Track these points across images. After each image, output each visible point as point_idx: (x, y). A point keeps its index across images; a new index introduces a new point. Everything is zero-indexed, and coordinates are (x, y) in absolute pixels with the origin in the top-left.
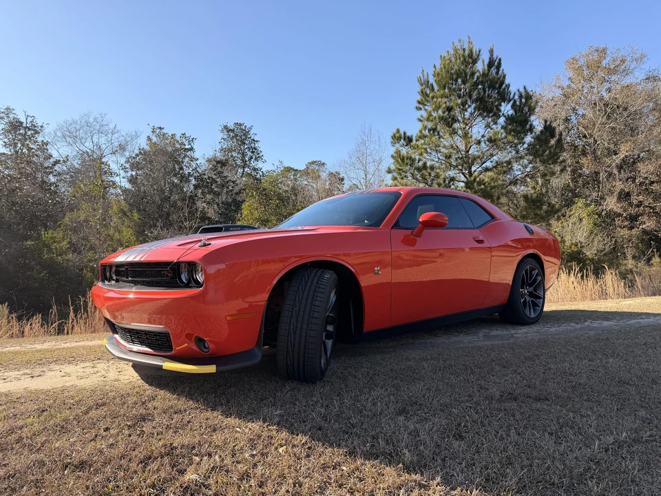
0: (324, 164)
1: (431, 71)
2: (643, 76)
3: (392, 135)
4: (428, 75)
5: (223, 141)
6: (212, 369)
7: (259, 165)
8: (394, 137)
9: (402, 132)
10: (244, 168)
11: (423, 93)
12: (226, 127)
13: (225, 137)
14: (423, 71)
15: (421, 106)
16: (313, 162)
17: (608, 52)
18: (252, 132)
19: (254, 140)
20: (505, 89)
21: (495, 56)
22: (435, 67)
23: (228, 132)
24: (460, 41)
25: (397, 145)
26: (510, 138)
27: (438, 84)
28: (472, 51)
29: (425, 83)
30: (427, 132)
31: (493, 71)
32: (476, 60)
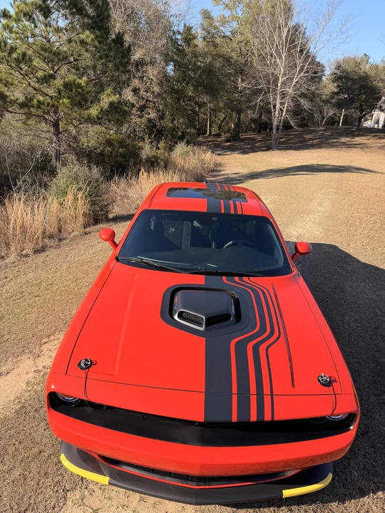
26: (97, 43)
30: (22, 15)
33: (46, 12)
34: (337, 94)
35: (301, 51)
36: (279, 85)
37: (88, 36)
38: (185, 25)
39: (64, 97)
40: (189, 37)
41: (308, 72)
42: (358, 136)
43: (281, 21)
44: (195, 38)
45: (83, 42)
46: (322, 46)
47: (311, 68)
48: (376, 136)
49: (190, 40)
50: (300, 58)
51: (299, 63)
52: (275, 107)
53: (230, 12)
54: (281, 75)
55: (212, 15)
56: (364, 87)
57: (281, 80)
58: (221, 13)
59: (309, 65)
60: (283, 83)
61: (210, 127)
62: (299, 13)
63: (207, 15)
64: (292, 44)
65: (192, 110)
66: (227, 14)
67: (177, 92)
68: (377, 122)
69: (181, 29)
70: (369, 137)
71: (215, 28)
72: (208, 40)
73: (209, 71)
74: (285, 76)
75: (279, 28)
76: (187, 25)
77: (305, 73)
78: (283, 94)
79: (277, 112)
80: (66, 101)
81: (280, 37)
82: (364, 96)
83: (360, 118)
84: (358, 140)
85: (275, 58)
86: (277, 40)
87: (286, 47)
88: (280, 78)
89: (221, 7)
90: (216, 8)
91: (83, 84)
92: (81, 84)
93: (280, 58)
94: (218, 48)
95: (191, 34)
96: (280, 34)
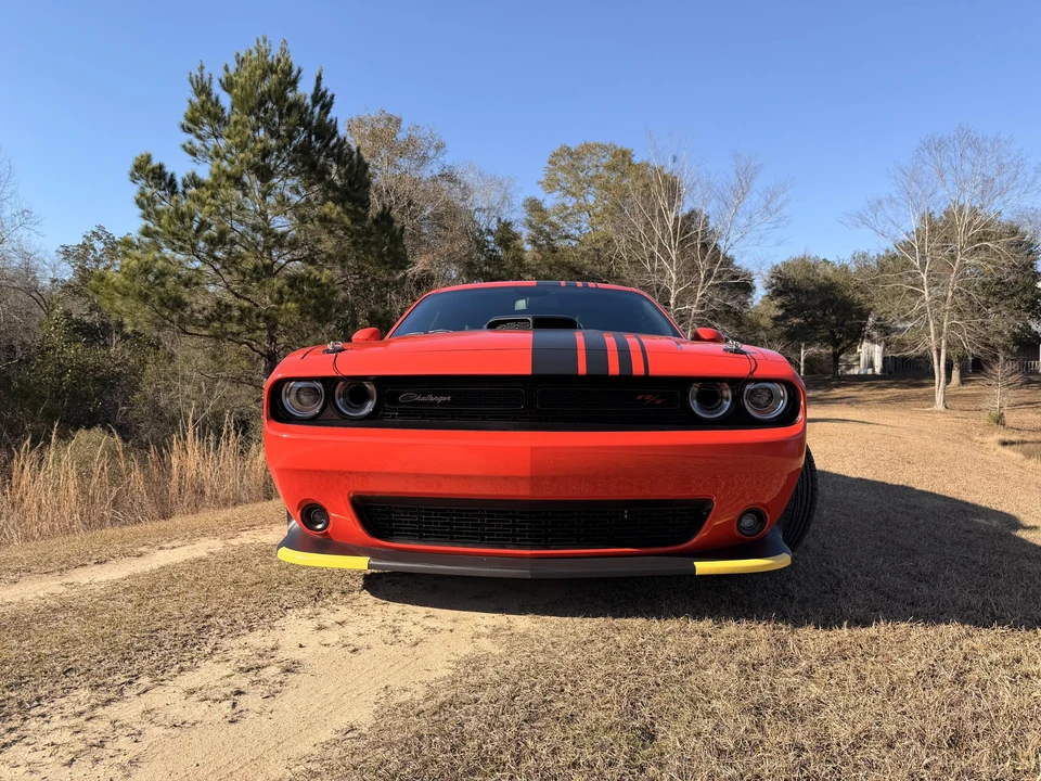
1: (218, 75)
2: (437, 172)
3: (136, 161)
8: (138, 167)
9: (155, 163)
14: (202, 68)
15: (190, 125)
17: (403, 126)
20: (338, 143)
21: (323, 87)
22: (227, 69)
24: (265, 40)
25: (142, 182)
26: (347, 220)
27: (240, 103)
28: (290, 67)
29: (202, 89)
30: (224, 178)
31: (317, 109)
32: (294, 83)
33: (265, 174)
34: (784, 317)
35: (705, 246)
36: (672, 301)
37: (332, 209)
38: (499, 220)
39: (288, 301)
40: (506, 237)
41: (720, 277)
42: (837, 386)
43: (662, 203)
44: (516, 237)
45: (324, 219)
46: (738, 236)
47: (724, 272)
48: (871, 385)
49: (509, 240)
50: (703, 258)
51: (703, 265)
53: (574, 200)
54: (673, 286)
55: (544, 206)
56: (831, 302)
57: (674, 294)
58: (560, 202)
59: (720, 267)
60: (677, 299)
62: (691, 189)
63: (534, 206)
64: (684, 235)
66: (570, 202)
68: (871, 364)
69: (494, 226)
70: (859, 387)
71: (551, 224)
72: (540, 243)
74: (681, 285)
75: (661, 215)
76: (503, 220)
77: (716, 279)
78: (682, 316)
80: (292, 306)
81: (664, 228)
82: (833, 317)
83: (836, 357)
84: (838, 392)
85: (659, 260)
86: (658, 233)
87: (675, 240)
88: (673, 291)
89: (557, 193)
90: (551, 195)
91: (323, 281)
92: (320, 280)
93: (668, 258)
94: (558, 255)
95: (509, 232)
96: (663, 222)
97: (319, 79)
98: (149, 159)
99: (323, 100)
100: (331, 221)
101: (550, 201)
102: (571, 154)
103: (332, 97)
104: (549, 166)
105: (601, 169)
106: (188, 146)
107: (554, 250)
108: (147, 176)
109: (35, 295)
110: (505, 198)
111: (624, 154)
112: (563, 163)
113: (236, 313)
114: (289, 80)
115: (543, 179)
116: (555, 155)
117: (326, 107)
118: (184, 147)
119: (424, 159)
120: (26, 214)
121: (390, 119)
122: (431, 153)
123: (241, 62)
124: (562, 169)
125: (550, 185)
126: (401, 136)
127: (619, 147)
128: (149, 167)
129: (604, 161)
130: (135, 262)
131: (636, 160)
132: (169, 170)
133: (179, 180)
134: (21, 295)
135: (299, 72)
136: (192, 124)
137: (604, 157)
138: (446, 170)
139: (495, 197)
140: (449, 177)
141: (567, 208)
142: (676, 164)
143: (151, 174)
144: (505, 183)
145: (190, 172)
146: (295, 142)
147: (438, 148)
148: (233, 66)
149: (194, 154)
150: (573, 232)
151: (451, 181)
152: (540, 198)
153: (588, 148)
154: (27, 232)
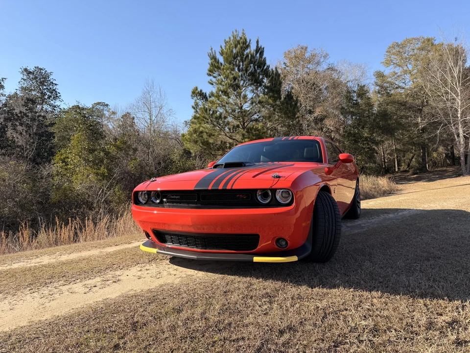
0: (107, 105)
1: (218, 50)
2: (326, 67)
3: (192, 91)
4: (215, 52)
5: (23, 80)
6: (295, 258)
7: (57, 103)
8: (193, 93)
9: (199, 90)
10: (42, 104)
11: (212, 65)
12: (26, 70)
13: (25, 78)
14: (212, 49)
15: (211, 73)
16: (99, 103)
17: (308, 50)
18: (51, 77)
19: (52, 83)
20: (267, 69)
21: (259, 45)
22: (221, 47)
23: (28, 74)
24: (236, 31)
25: (195, 98)
26: (271, 101)
27: (226, 60)
28: (246, 40)
29: (214, 58)
30: (220, 93)
31: (258, 55)
32: (248, 46)
33: (236, 87)
36: (459, 115)
37: (263, 98)
40: (362, 92)
43: (451, 64)
44: (367, 92)
49: (363, 94)
52: (458, 136)
53: (401, 69)
54: (459, 107)
55: (384, 74)
58: (392, 71)
60: (462, 113)
61: (398, 166)
63: (380, 75)
64: (465, 79)
65: (368, 148)
66: (399, 70)
67: (354, 135)
69: (356, 88)
71: (388, 82)
72: (382, 93)
73: (384, 115)
75: (450, 71)
76: (360, 84)
78: (466, 123)
79: (462, 140)
81: (452, 77)
85: (451, 94)
86: (449, 80)
87: (459, 83)
88: (459, 110)
89: (392, 66)
90: (388, 68)
91: (259, 128)
92: (258, 127)
93: (456, 93)
94: (392, 97)
95: (363, 90)
96: (451, 73)
97: (258, 42)
98: (197, 89)
99: (260, 51)
100: (262, 102)
101: (387, 71)
102: (398, 46)
103: (263, 48)
104: (387, 53)
105: (415, 51)
106: (210, 81)
107: (389, 95)
108: (197, 95)
109: (177, 140)
110: (363, 73)
111: (429, 40)
112: (394, 51)
113: (228, 145)
114: (246, 45)
115: (384, 60)
116: (390, 47)
117: (262, 53)
118: (209, 82)
119: (318, 63)
120: (171, 111)
121: (302, 48)
122: (322, 60)
123: (226, 42)
124: (394, 54)
125: (388, 63)
126: (307, 55)
127: (426, 38)
128: (197, 92)
129: (417, 46)
130: (192, 129)
131: (436, 43)
132: (204, 91)
133: (208, 95)
134: (174, 141)
135: (250, 41)
136: (211, 72)
137: (417, 44)
138: (330, 66)
139: (358, 74)
140: (331, 69)
141: (396, 73)
142: (457, 42)
143: (199, 94)
144: (363, 66)
145: (211, 91)
146: (248, 72)
147: (325, 57)
148: (223, 45)
149: (212, 84)
150: (401, 84)
151: (333, 70)
152: (382, 70)
153: (409, 41)
154: (171, 117)
